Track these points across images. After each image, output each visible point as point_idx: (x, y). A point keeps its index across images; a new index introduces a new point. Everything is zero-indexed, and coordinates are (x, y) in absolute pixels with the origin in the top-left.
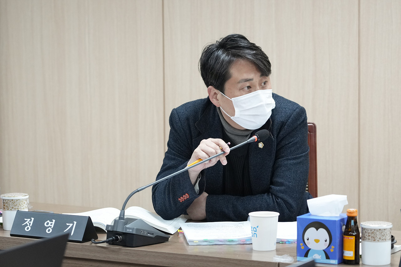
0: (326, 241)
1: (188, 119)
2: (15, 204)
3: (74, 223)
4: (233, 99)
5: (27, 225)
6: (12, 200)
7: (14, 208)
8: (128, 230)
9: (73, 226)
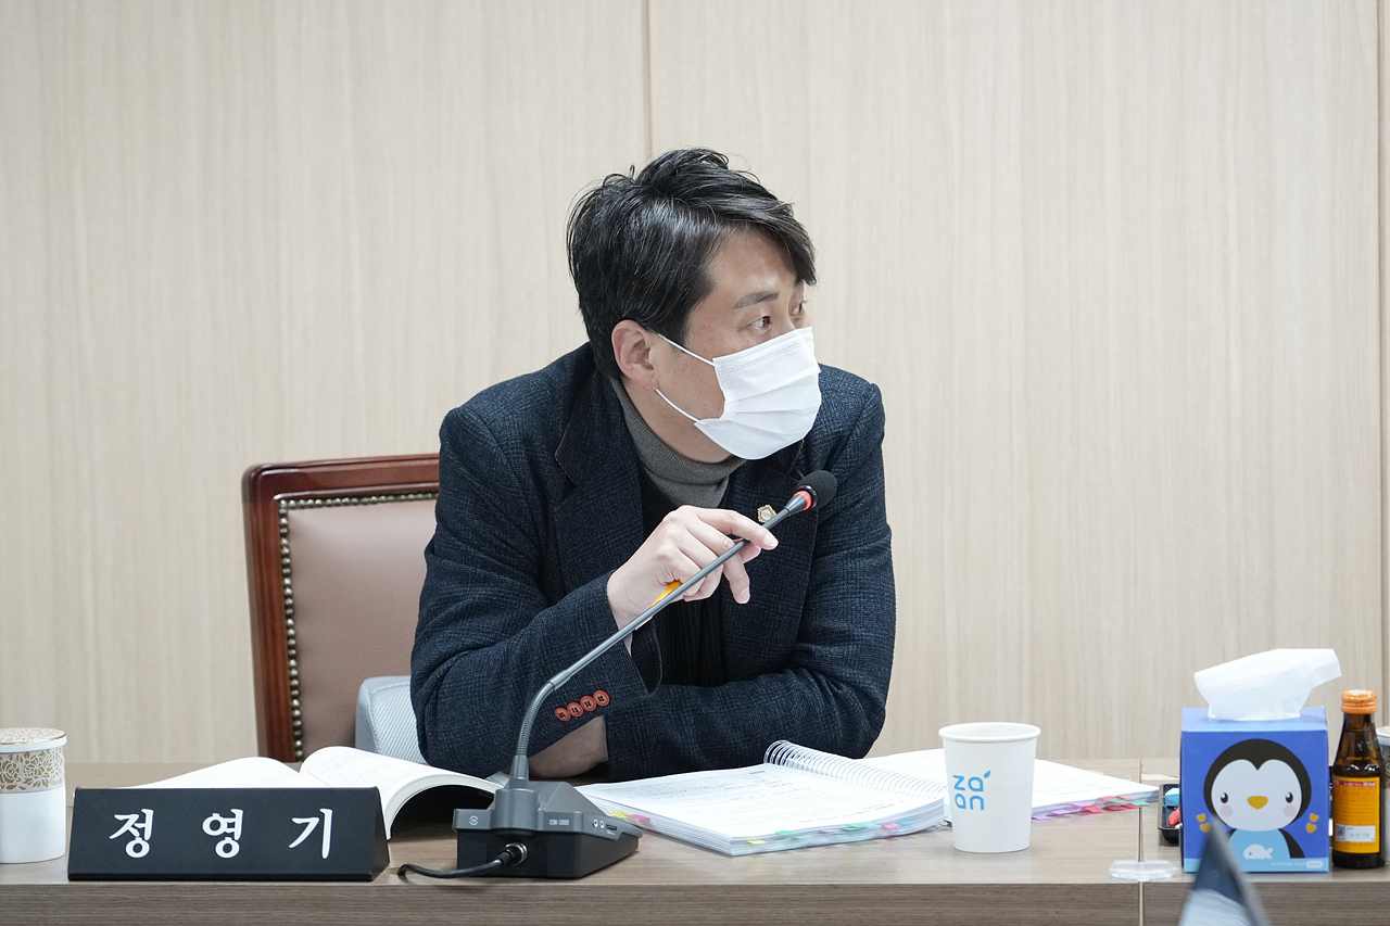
0: (1290, 800)
1: (527, 441)
2: (36, 767)
3: (322, 817)
4: (717, 363)
5: (128, 837)
6: (27, 754)
7: (35, 781)
8: (554, 822)
9: (320, 827)
